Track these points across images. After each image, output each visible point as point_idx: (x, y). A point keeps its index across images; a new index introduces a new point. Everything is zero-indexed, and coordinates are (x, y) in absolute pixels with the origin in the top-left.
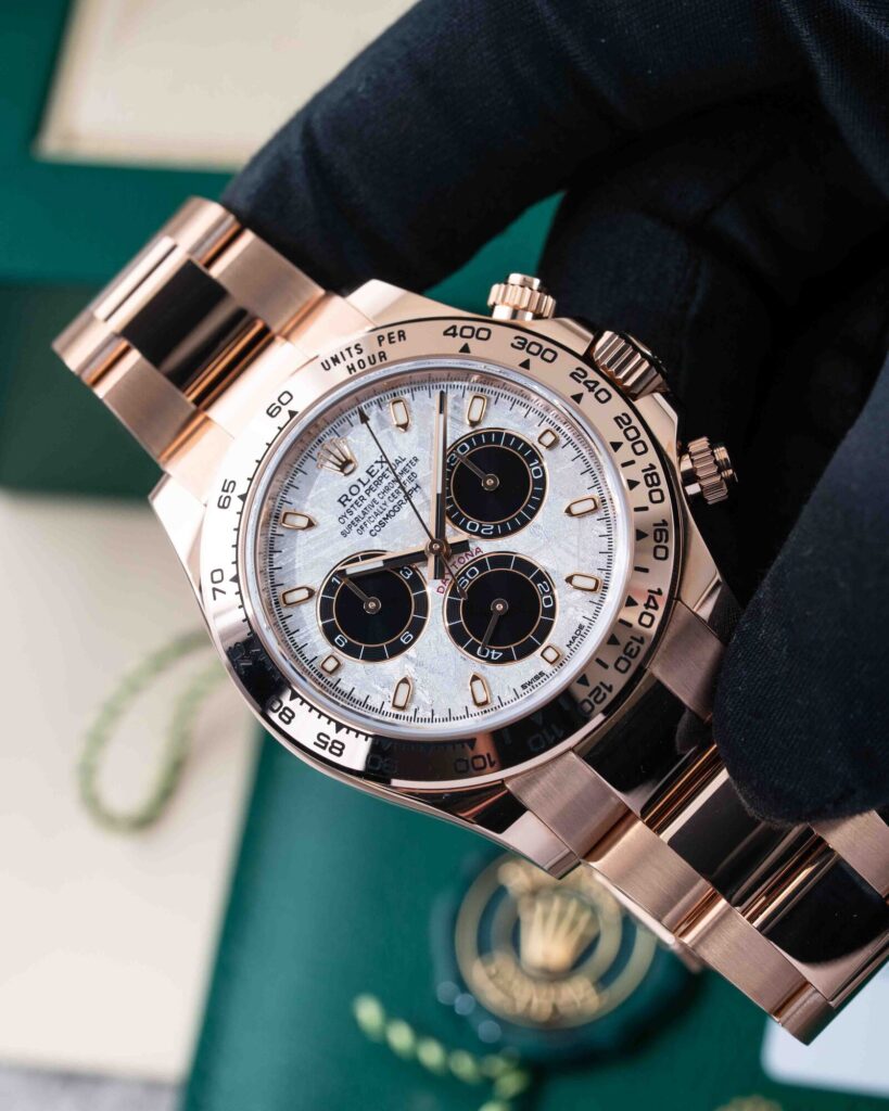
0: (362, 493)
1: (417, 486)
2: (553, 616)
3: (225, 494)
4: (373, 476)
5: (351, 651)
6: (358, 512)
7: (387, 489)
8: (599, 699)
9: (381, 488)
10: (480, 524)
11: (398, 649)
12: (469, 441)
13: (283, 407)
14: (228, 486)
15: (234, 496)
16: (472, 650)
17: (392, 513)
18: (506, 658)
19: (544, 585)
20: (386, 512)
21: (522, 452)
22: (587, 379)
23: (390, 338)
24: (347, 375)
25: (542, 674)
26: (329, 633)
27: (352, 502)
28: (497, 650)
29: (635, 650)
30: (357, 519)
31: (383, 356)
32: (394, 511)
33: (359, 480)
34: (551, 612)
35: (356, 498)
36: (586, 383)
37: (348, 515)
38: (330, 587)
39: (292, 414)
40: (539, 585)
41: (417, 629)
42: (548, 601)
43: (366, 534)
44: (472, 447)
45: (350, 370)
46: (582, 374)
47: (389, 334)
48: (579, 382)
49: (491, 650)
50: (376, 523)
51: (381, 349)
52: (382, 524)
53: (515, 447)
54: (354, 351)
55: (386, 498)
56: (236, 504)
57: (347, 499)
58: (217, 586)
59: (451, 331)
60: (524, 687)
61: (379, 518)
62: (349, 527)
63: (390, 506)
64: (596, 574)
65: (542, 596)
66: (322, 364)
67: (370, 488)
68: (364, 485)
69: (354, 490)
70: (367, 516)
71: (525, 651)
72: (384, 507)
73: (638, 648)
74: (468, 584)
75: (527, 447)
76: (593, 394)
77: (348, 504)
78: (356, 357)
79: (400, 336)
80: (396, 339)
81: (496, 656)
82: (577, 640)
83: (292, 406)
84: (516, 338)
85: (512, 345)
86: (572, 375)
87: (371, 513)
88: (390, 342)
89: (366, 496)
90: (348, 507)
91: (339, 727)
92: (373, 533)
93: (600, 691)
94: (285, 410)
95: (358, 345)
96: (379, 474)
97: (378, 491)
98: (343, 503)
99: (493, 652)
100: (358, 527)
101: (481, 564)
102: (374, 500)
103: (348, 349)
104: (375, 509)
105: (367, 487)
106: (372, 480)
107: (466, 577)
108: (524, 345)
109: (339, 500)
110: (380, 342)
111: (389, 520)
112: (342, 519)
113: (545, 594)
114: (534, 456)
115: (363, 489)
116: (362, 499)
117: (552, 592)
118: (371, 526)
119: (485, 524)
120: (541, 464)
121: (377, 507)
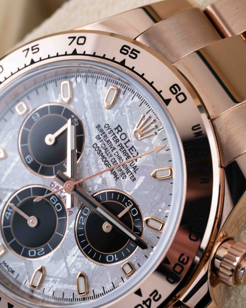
0: (121, 141)
1: (117, 178)
2: (23, 255)
3: (130, 51)
4: (129, 150)
5: (29, 123)
6: (110, 137)
7: (120, 158)
9: (121, 154)
10: (86, 216)
11: (24, 153)
12: (139, 216)
13: (175, 95)
14: (134, 54)
15: (127, 57)
16: (14, 200)
17: (104, 160)
18: (6, 222)
19: (42, 252)
20: (106, 156)
21: (125, 251)
22: (153, 301)
26: (42, 111)
27: (117, 135)
28: (10, 216)
30: (106, 136)
32: (105, 161)
33: (129, 141)
34: (25, 255)
35: (118, 136)
36: (149, 299)
37: (109, 130)
38: (69, 113)
39: (167, 102)
40: (43, 249)
41: (34, 167)
42: (32, 253)
43: (95, 140)
44: (134, 218)
46: (156, 298)
48: (151, 295)
49: (12, 212)
50: (101, 148)
52: (100, 152)
53: (129, 246)
55: (114, 157)
56: (120, 58)
57: (119, 131)
58: (76, 40)
61: (103, 151)
62: (102, 131)
63: (109, 159)
64: (42, 287)
65: (36, 250)
66: (199, 125)
67: (122, 147)
68: (125, 144)
69: (123, 137)
70: (106, 143)
72: (109, 155)
74: (52, 203)
75: (127, 255)
76: (141, 303)
77: (116, 132)
81: (8, 215)
82: (6, 268)
83: (174, 102)
84: (188, 258)
85: (183, 254)
86: (156, 291)
87: (107, 146)
89: (118, 144)
90: (114, 131)
92: (95, 146)
94: (173, 97)
96: (130, 154)
97: (120, 152)
98: (117, 128)
99: (10, 214)
100: (101, 136)
101: (63, 213)
102: (114, 149)
104: (109, 148)
105: (124, 145)
106: (127, 149)
107: (57, 203)
108: (183, 262)
109: (119, 126)
111: (101, 157)
112: (108, 126)
113: (37, 252)
114: (121, 258)
115: (123, 142)
116: (117, 141)
117: (37, 256)
118: (99, 144)
119: (86, 219)
120: (115, 261)
121: (110, 150)
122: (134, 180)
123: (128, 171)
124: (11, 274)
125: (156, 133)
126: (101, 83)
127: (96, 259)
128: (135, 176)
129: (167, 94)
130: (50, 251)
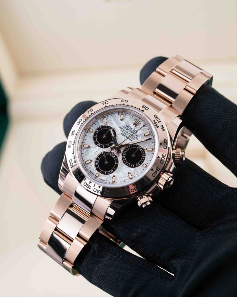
1: (132, 140)
3: (125, 101)
4: (133, 131)
5: (95, 134)
6: (125, 129)
7: (131, 134)
8: (87, 186)
9: (131, 133)
11: (96, 143)
12: (143, 149)
14: (127, 101)
15: (124, 103)
16: (97, 159)
18: (96, 166)
20: (125, 135)
21: (141, 161)
23: (162, 128)
24: (152, 120)
25: (93, 174)
26: (99, 129)
29: (99, 192)
31: (158, 127)
33: (132, 128)
34: (107, 174)
35: (128, 128)
36: (156, 171)
38: (108, 127)
39: (143, 111)
40: (113, 170)
41: (101, 146)
42: (109, 173)
43: (120, 132)
44: (141, 150)
45: (154, 121)
46: (158, 170)
47: (163, 128)
50: (123, 134)
51: (159, 126)
52: (123, 135)
53: (142, 159)
54: (159, 121)
56: (122, 103)
58: (105, 103)
59: (165, 140)
60: (90, 171)
61: (124, 134)
62: (121, 128)
63: (127, 136)
64: (116, 182)
66: (155, 115)
67: (130, 131)
69: (130, 128)
70: (124, 131)
71: (98, 170)
73: (99, 193)
74: (111, 155)
75: (143, 162)
76: (154, 173)
77: (127, 127)
78: (157, 122)
79: (163, 130)
80: (162, 129)
82: (101, 180)
83: (145, 110)
84: (165, 154)
85: (163, 154)
86: (157, 168)
88: (161, 128)
91: (76, 134)
93: (89, 186)
94: (144, 109)
95: (160, 121)
97: (130, 133)
99: (97, 163)
100: (122, 130)
101: (116, 157)
102: (128, 132)
103: (159, 120)
105: (131, 130)
107: (113, 155)
108: (164, 156)
109: (127, 125)
110: (161, 126)
111: (124, 136)
112: (123, 126)
113: (111, 172)
114: (141, 164)
115: (130, 129)
116: (128, 130)
117: (111, 173)
118: (122, 133)
119: (125, 156)
120: (139, 165)
121: (126, 133)
122: (138, 139)
123: (135, 137)
124: (103, 181)
125: (140, 123)
126: (117, 114)
127: (132, 167)
128: (138, 138)
129: (142, 109)
130: (115, 170)
